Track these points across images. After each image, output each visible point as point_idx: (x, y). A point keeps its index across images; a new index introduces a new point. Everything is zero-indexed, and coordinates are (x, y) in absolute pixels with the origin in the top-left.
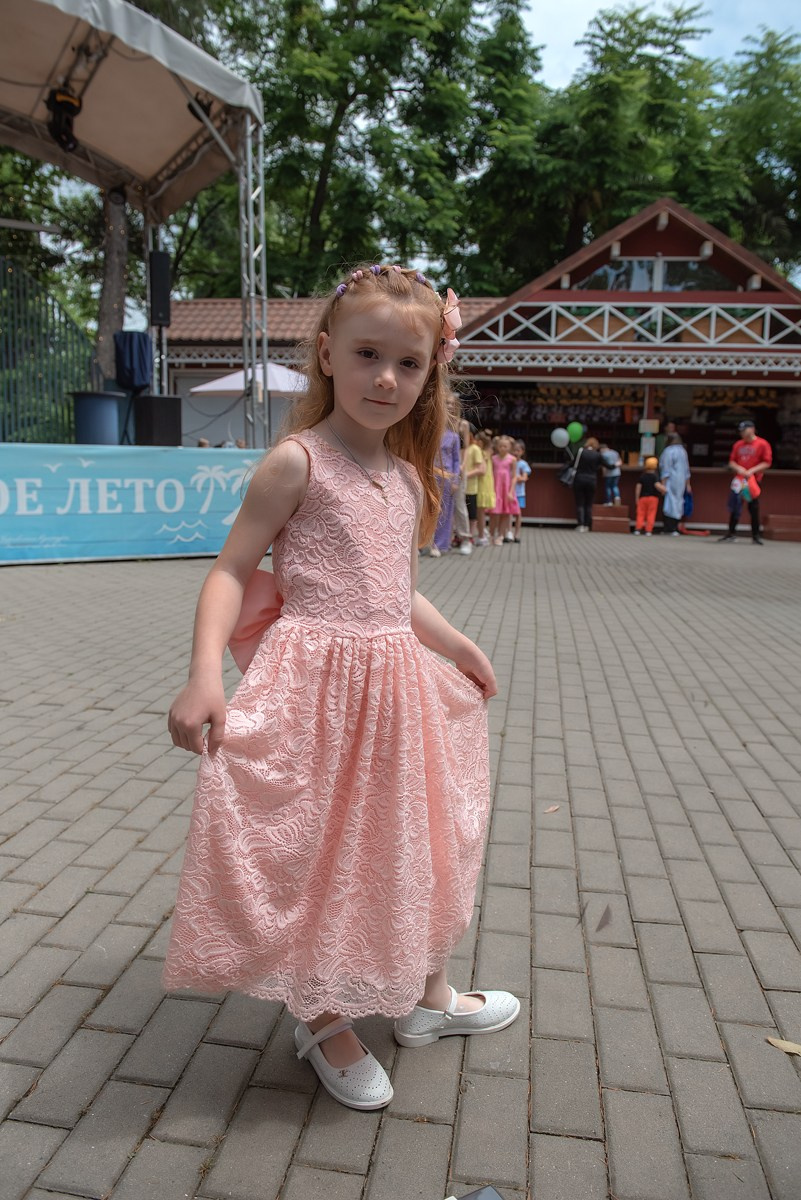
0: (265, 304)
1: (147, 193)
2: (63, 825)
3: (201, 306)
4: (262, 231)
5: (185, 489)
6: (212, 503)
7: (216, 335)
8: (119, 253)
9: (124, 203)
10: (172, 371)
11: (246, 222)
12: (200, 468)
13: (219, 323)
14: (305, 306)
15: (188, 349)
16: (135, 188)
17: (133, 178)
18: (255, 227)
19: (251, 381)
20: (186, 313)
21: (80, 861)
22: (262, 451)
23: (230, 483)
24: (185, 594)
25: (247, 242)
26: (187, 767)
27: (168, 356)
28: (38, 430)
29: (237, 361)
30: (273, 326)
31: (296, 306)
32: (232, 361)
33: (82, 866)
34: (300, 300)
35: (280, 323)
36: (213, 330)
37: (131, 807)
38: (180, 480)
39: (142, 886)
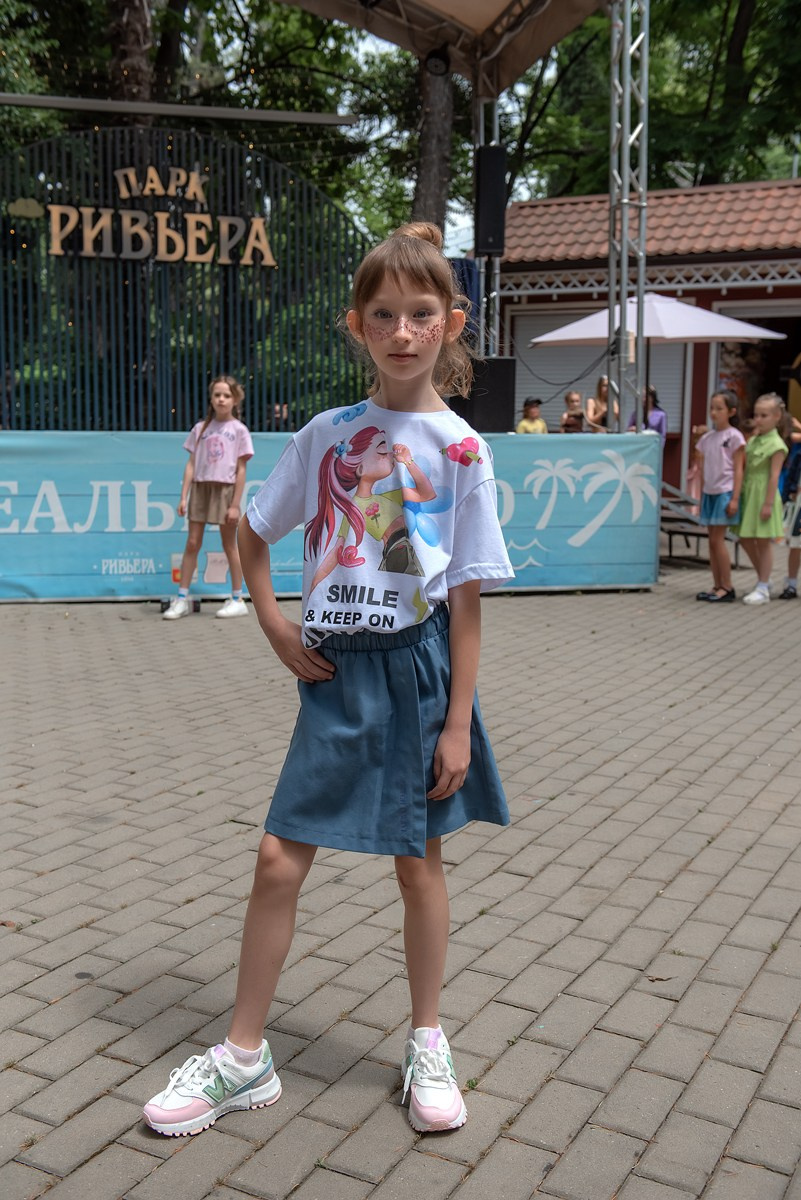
0: (644, 213)
1: (478, 54)
2: (298, 1043)
3: (554, 209)
4: (643, 101)
5: (515, 493)
6: (554, 513)
7: (574, 253)
8: (440, 140)
9: (446, 73)
10: (508, 308)
11: (620, 90)
12: (537, 463)
13: (581, 233)
14: (713, 197)
15: (533, 276)
16: (462, 48)
17: (460, 32)
18: (633, 95)
19: (619, 332)
20: (531, 220)
21: (313, 1110)
22: (633, 434)
23: (581, 485)
24: (507, 656)
25: (620, 120)
26: (477, 965)
27: (502, 286)
28: (322, 396)
29: (603, 289)
30: (659, 234)
31: (698, 199)
32: (597, 289)
33: (315, 1119)
34: (703, 189)
35: (672, 227)
36: (572, 244)
37: (393, 1026)
38: (509, 483)
39: (394, 1167)
